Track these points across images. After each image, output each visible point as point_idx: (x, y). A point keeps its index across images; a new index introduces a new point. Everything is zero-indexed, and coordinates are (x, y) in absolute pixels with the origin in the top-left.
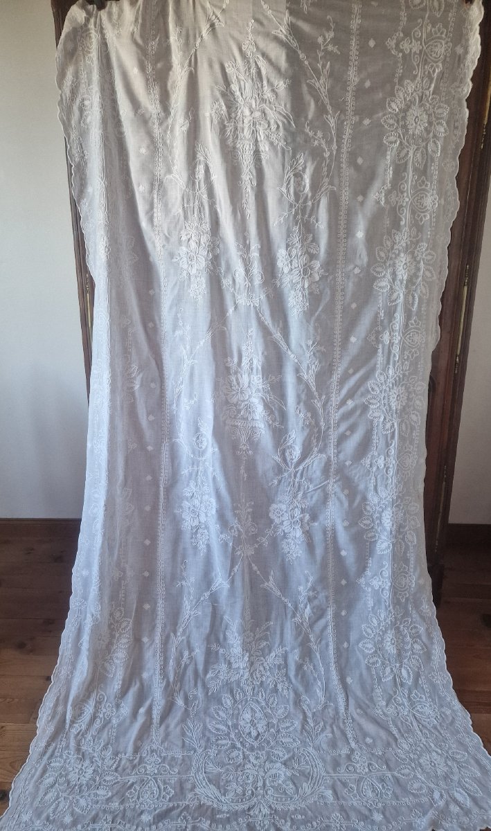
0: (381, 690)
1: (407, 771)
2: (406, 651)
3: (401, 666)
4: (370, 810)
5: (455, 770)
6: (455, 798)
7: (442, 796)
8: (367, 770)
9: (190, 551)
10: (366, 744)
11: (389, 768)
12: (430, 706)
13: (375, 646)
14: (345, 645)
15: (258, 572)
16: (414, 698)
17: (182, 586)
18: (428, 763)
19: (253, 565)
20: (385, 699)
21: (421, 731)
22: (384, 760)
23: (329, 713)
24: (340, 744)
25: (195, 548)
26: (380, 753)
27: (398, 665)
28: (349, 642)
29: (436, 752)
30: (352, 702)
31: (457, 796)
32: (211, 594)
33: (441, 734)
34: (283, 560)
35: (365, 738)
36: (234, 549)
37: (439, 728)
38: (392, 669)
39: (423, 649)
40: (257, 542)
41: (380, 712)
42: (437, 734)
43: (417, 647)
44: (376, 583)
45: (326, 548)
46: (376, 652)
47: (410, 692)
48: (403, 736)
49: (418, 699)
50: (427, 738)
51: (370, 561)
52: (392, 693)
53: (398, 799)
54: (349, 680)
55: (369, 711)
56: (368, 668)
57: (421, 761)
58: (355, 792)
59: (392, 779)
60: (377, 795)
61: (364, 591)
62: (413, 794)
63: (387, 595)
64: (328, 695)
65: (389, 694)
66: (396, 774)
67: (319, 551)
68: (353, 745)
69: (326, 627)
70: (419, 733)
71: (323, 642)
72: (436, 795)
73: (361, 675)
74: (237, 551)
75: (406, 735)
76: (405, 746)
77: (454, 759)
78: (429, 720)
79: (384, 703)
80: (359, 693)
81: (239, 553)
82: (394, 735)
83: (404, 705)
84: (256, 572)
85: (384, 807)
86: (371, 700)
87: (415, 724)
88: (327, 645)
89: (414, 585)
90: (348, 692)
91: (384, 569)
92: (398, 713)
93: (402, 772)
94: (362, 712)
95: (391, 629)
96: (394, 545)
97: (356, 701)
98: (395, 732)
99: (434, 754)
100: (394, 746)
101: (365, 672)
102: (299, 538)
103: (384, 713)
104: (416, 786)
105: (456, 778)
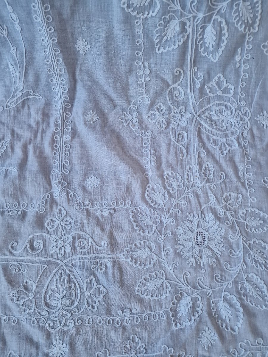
0: (147, 71)
1: (144, 254)
4: (48, 335)
5: (240, 253)
6: (218, 311)
7: (194, 308)
8: (68, 249)
10: (84, 189)
11: (113, 244)
12: (239, 108)
16: (212, 90)
18: (192, 236)
20: (152, 91)
21: (200, 165)
22: (107, 228)
24: (30, 189)
26: (106, 213)
29: (215, 212)
30: (81, 94)
31: (223, 309)
33: (236, 169)
35: (85, 176)
37: (238, 158)
41: (133, 118)
42: (229, 170)
47: (208, 76)
48: (161, 176)
49: (219, 93)
50: (208, 180)
52: (168, 78)
53: (109, 312)
55: (113, 116)
57: (180, 231)
58: (31, 296)
59: (110, 271)
60: (72, 303)
62: (141, 301)
64: (31, 78)
65: (163, 80)
66: (122, 258)
68: (57, 190)
70: (196, 168)
72: (184, 307)
73: (110, 36)
75: (167, 172)
76: (160, 199)
78: (224, 140)
79: (147, 101)
80: (100, 76)
82: (143, 171)
83: (186, 104)
85: (78, 329)
86: (124, 91)
87: (194, 144)
90: (77, 73)
92: (169, 123)
93: (136, 254)
94: (96, 118)
97: (91, 92)
98: (149, 164)
99: (210, 217)
100: (138, 198)
101: (118, 28)
103: (141, 122)
104: (151, 286)
105: (234, 271)
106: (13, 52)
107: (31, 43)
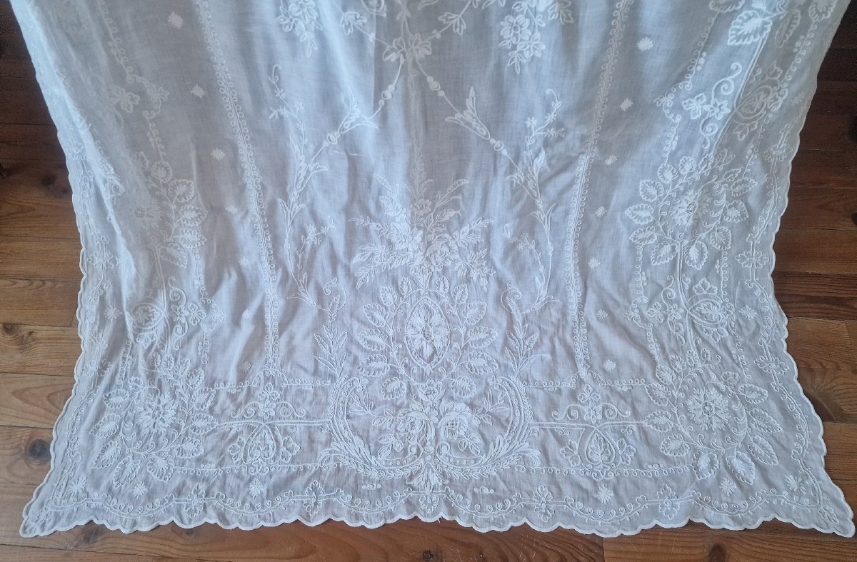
0: (644, 278)
1: (663, 420)
2: (710, 221)
3: (691, 244)
4: (595, 483)
5: (743, 420)
6: (732, 467)
7: (712, 463)
8: (600, 417)
9: (281, 46)
10: (604, 370)
11: (635, 414)
12: (724, 304)
13: (655, 214)
14: (600, 211)
15: (442, 94)
16: (699, 290)
17: (281, 117)
18: (701, 406)
19: (430, 79)
20: (649, 293)
21: (699, 350)
22: (629, 400)
23: (551, 315)
24: (562, 370)
25: (292, 38)
26: (625, 389)
27: (686, 242)
28: (607, 206)
29: (717, 388)
30: (592, 297)
31: (739, 466)
32: (344, 137)
33: (730, 354)
34: (499, 66)
35: (603, 361)
36: (379, 48)
37: (729, 344)
38: (673, 248)
39: (743, 216)
40: (440, 26)
41: (635, 314)
42: (725, 354)
43: (734, 213)
44: (696, 107)
45: (606, 38)
46: (654, 223)
47: (695, 281)
48: (667, 359)
49: (705, 293)
50: (707, 362)
51: (702, 61)
52: (662, 283)
53: (641, 467)
54: (593, 263)
55: (617, 312)
56: (632, 247)
57: (690, 403)
58: (576, 453)
59: (637, 434)
60: (610, 459)
61: (665, 121)
62: (666, 458)
63: (713, 131)
64: (553, 287)
65: (657, 284)
66: (645, 424)
67: (587, 45)
68: (583, 373)
69: (570, 185)
70: (695, 352)
71: (561, 209)
72: (703, 463)
73: (617, 256)
74: (387, 54)
75: (672, 356)
76: (668, 377)
77: (745, 402)
78: (715, 329)
79: (646, 300)
80: (607, 283)
81: (393, 57)
82: (651, 356)
83: (678, 302)
84: (436, 92)
85: (617, 478)
86: (626, 294)
87: (691, 334)
88: (567, 213)
89: (776, 109)
90: (588, 282)
91: (728, 79)
92: (666, 317)
93: (656, 421)
94: (606, 315)
95: (696, 190)
96: (776, 23)
97: (600, 296)
98: (655, 350)
99: (713, 391)
100: (650, 376)
101: (624, 251)
102: (545, 13)
103: (642, 317)
104: (673, 445)
105: (742, 434)
106: (542, 269)
107: (557, 262)
